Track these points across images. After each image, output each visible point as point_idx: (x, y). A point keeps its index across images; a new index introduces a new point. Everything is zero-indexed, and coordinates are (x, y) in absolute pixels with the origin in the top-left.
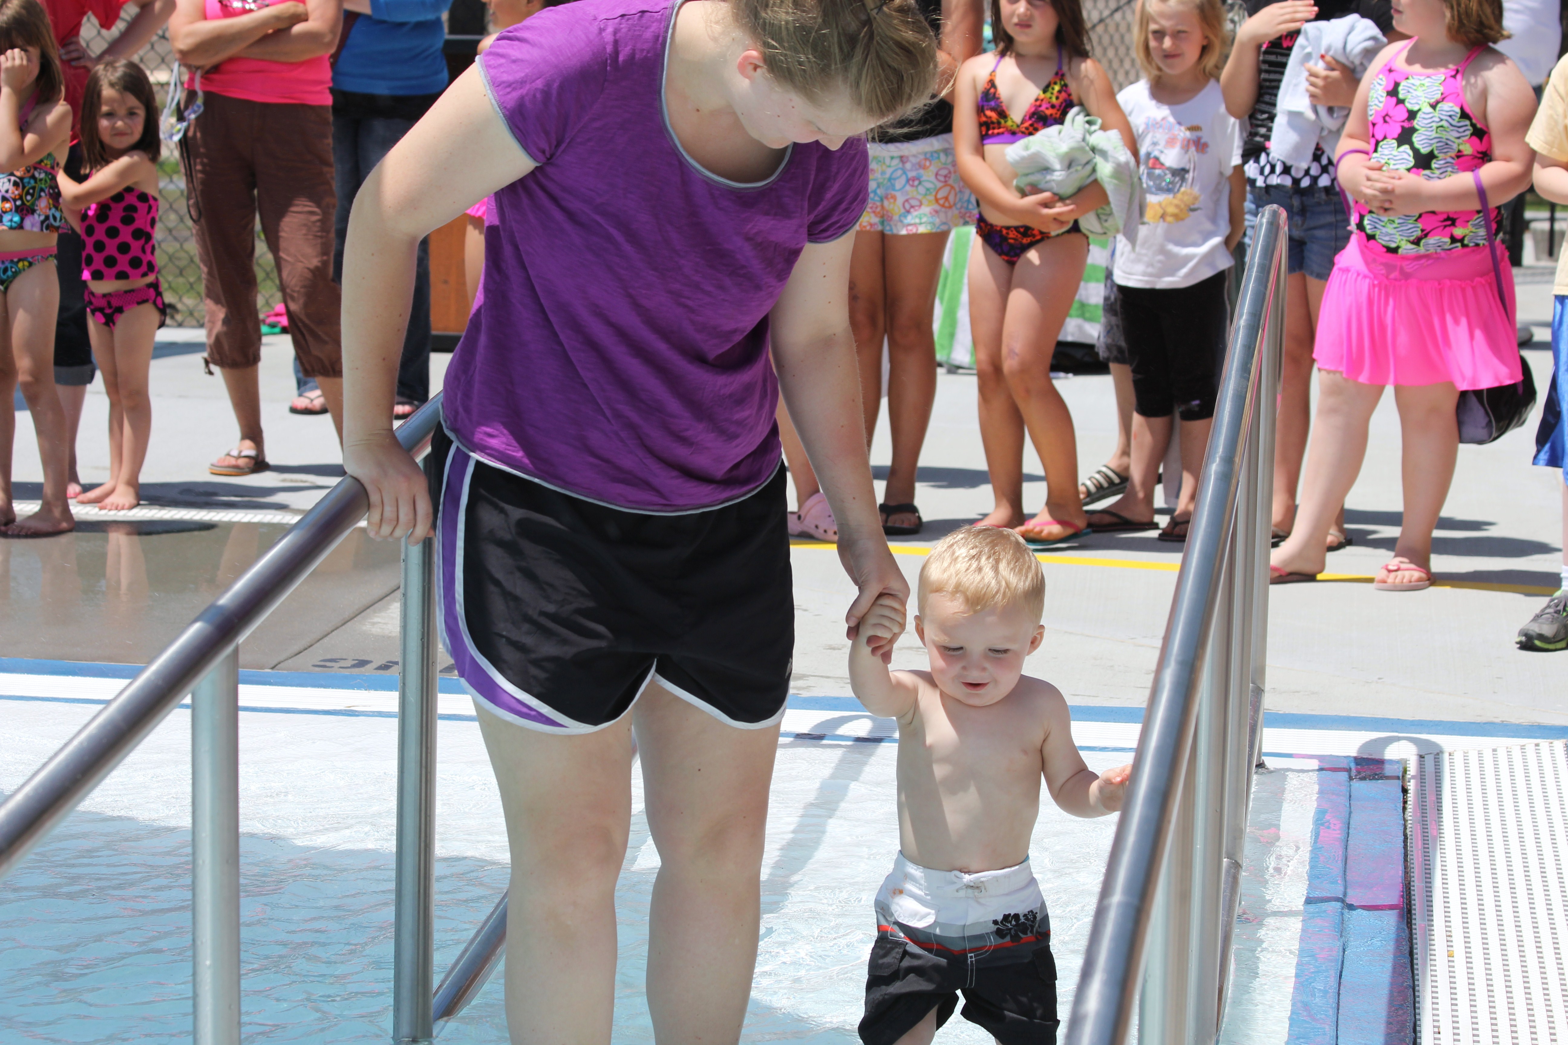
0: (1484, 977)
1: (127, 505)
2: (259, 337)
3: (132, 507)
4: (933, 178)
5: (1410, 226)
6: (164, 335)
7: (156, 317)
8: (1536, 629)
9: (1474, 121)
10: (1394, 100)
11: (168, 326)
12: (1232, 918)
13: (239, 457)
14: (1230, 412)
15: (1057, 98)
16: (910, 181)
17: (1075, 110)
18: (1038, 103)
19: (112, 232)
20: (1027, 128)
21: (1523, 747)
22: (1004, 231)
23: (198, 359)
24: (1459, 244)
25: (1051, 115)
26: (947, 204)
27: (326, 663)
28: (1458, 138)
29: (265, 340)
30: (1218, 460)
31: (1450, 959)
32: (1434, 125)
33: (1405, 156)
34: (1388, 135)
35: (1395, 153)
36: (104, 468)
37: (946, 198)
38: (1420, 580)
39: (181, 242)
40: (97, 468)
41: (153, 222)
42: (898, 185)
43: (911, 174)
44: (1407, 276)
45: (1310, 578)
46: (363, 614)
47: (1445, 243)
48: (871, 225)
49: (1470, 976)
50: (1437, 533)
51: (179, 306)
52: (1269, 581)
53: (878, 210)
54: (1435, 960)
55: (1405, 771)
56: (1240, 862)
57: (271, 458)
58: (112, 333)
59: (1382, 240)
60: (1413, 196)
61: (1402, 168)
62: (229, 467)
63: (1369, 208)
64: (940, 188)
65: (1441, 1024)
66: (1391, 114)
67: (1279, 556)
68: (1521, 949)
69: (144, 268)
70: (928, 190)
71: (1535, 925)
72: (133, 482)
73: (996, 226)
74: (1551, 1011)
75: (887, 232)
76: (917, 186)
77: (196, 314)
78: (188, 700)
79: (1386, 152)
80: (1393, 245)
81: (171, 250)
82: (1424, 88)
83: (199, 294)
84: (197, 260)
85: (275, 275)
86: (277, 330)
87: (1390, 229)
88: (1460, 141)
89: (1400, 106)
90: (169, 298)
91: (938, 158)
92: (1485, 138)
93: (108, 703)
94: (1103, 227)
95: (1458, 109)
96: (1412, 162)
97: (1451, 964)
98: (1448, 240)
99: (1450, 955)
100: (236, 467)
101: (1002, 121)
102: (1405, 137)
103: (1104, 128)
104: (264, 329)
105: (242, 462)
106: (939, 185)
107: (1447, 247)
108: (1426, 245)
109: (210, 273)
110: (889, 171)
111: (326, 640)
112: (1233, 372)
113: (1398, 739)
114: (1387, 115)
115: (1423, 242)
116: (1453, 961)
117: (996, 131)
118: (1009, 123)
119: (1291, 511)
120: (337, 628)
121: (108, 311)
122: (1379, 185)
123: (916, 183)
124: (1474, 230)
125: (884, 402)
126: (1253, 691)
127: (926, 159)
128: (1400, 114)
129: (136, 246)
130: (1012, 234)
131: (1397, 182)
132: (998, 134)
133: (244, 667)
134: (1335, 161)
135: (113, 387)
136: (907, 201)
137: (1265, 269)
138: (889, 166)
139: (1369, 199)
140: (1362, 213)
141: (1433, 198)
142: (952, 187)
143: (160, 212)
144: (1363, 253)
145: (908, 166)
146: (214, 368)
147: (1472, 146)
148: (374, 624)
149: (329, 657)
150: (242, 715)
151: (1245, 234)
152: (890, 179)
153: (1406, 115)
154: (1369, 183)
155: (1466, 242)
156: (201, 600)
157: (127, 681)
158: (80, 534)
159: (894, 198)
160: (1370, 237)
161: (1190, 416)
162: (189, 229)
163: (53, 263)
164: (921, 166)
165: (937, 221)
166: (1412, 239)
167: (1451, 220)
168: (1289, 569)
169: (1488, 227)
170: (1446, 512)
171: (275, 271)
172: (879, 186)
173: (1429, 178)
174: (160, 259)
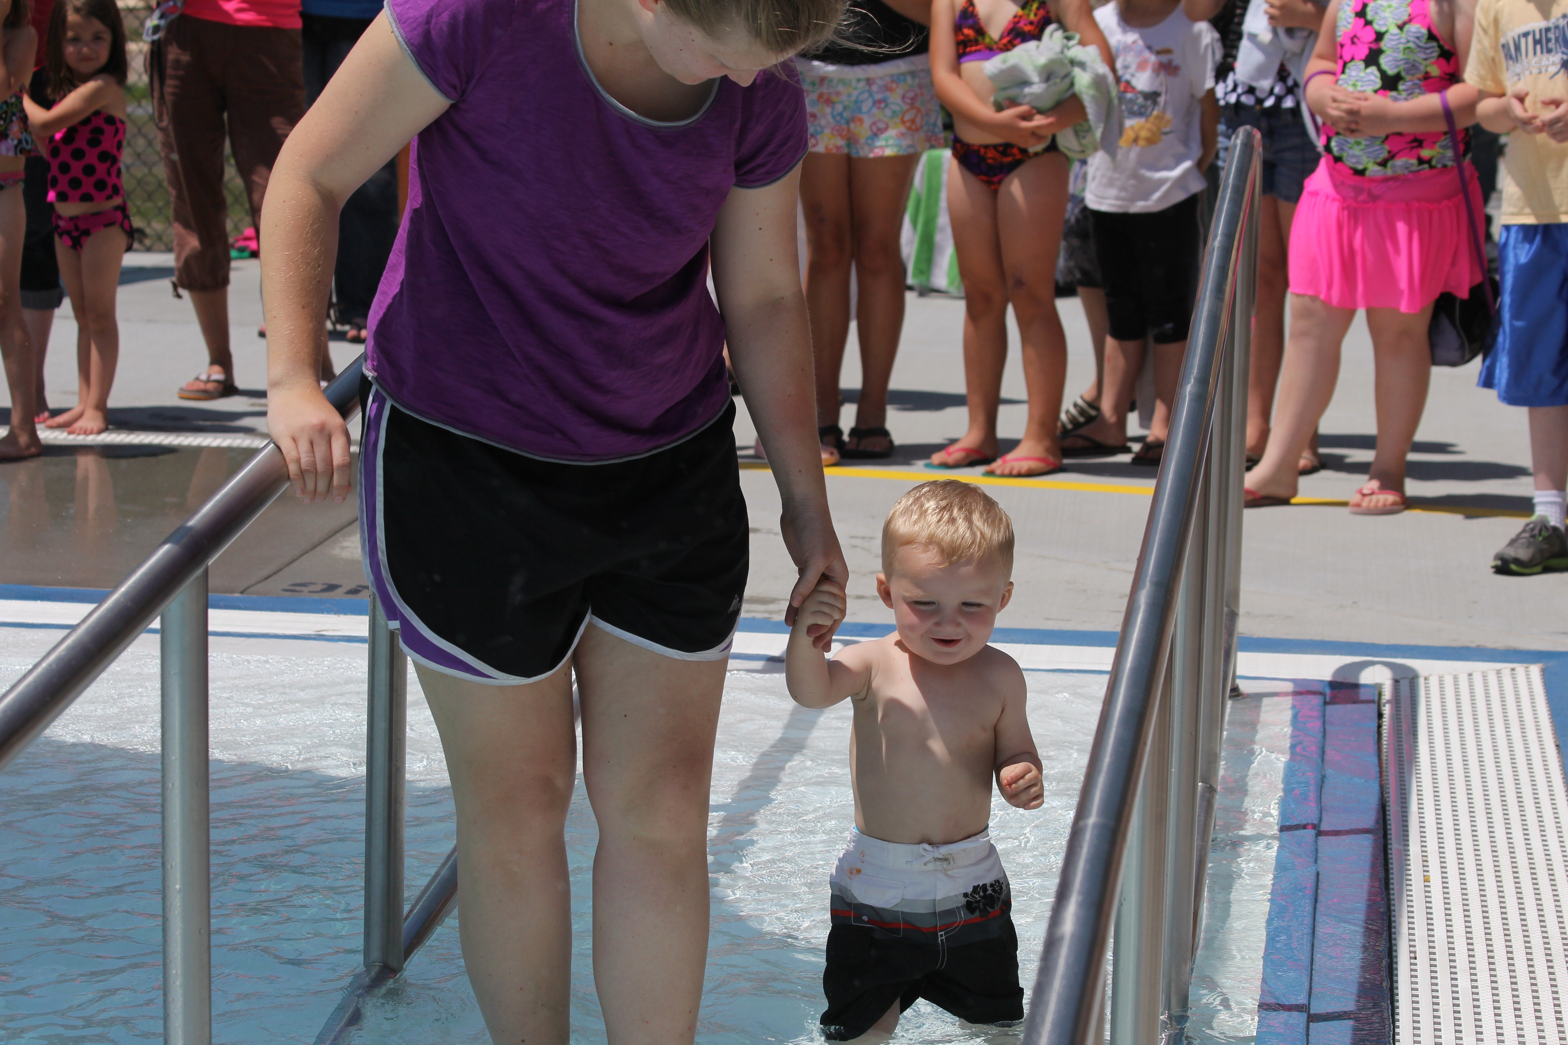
0: (1461, 902)
1: (96, 429)
2: (228, 260)
3: (100, 432)
4: (899, 100)
5: (1376, 148)
6: (131, 260)
7: (122, 240)
8: (1511, 553)
9: (1441, 43)
10: (1362, 21)
11: (136, 251)
12: (1207, 842)
13: (208, 381)
14: (1204, 333)
15: (1036, 15)
16: (877, 103)
17: (1052, 27)
18: (1016, 20)
19: (78, 154)
20: (1005, 45)
21: (1498, 672)
22: (982, 151)
23: (166, 284)
24: (1426, 166)
25: (1030, 31)
26: (913, 127)
27: (295, 588)
28: (1426, 59)
29: (234, 264)
30: (1192, 380)
31: (1426, 884)
32: (1401, 47)
33: (1372, 78)
34: (1356, 57)
35: (1362, 74)
36: (73, 393)
37: (913, 121)
38: (1394, 504)
39: (150, 166)
40: (65, 393)
41: (119, 146)
42: (865, 107)
43: (878, 97)
44: (1374, 198)
45: (1284, 501)
46: (333, 539)
47: (1412, 165)
48: (838, 148)
49: (1446, 901)
50: (1412, 457)
51: (148, 231)
52: (1243, 504)
53: (845, 133)
54: (1411, 885)
55: (1380, 695)
56: (1214, 786)
57: (240, 382)
58: (79, 257)
59: (1350, 162)
60: (1379, 118)
61: (1369, 90)
62: (198, 391)
63: (1335, 129)
64: (907, 111)
65: (1417, 949)
66: (1359, 35)
67: (1252, 479)
68: (1498, 874)
69: (109, 191)
70: (894, 112)
71: (1512, 850)
72: (101, 406)
73: (973, 145)
74: (1528, 936)
75: (854, 154)
76: (883, 109)
77: (165, 239)
78: (156, 624)
79: (1354, 73)
80: (1360, 167)
81: (139, 175)
82: (1392, 9)
83: (167, 219)
84: (165, 184)
85: (245, 198)
86: (246, 254)
87: (1356, 151)
88: (1428, 62)
89: (1368, 28)
90: (137, 222)
91: (905, 80)
92: (1452, 61)
93: (73, 628)
94: (1081, 144)
95: (1424, 31)
96: (1378, 84)
97: (1427, 889)
98: (1414, 161)
99: (1426, 880)
100: (205, 391)
101: (980, 39)
102: (1372, 58)
103: (1082, 43)
104: (234, 253)
105: (210, 386)
106: (905, 107)
107: (1414, 168)
108: (1393, 166)
109: (179, 197)
110: (855, 94)
111: (295, 564)
112: (1208, 293)
113: (1373, 663)
114: (1355, 36)
115: (1390, 164)
116: (1429, 886)
117: (973, 48)
118: (987, 40)
119: (1264, 434)
120: (306, 552)
121: (75, 234)
122: (1344, 106)
123: (883, 105)
124: (1441, 151)
125: (853, 326)
126: (1227, 615)
127: (893, 81)
128: (1368, 36)
129: (101, 169)
130: (991, 154)
131: (1363, 104)
132: (976, 51)
133: (215, 591)
134: (1301, 82)
135: (80, 312)
136: (874, 123)
137: (1239, 190)
138: (856, 89)
139: (1335, 121)
140: (1330, 134)
141: (1400, 119)
142: (919, 110)
143: (128, 135)
144: (1331, 176)
145: (875, 88)
146: (182, 291)
147: (1440, 67)
148: (343, 548)
149: (298, 581)
150: (211, 639)
151: (1217, 157)
152: (856, 102)
153: (1372, 37)
154: (1335, 105)
155: (1434, 163)
156: (170, 525)
157: (93, 606)
158: (48, 459)
159: (861, 121)
160: (1338, 159)
161: (1162, 339)
162: (158, 154)
163: (21, 186)
164: (887, 88)
165: (905, 142)
166: (1379, 160)
167: (1418, 142)
168: (1264, 492)
169: (1455, 148)
170: (1422, 435)
171: (245, 195)
172: (845, 108)
173: (1395, 99)
174: (127, 182)
